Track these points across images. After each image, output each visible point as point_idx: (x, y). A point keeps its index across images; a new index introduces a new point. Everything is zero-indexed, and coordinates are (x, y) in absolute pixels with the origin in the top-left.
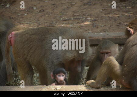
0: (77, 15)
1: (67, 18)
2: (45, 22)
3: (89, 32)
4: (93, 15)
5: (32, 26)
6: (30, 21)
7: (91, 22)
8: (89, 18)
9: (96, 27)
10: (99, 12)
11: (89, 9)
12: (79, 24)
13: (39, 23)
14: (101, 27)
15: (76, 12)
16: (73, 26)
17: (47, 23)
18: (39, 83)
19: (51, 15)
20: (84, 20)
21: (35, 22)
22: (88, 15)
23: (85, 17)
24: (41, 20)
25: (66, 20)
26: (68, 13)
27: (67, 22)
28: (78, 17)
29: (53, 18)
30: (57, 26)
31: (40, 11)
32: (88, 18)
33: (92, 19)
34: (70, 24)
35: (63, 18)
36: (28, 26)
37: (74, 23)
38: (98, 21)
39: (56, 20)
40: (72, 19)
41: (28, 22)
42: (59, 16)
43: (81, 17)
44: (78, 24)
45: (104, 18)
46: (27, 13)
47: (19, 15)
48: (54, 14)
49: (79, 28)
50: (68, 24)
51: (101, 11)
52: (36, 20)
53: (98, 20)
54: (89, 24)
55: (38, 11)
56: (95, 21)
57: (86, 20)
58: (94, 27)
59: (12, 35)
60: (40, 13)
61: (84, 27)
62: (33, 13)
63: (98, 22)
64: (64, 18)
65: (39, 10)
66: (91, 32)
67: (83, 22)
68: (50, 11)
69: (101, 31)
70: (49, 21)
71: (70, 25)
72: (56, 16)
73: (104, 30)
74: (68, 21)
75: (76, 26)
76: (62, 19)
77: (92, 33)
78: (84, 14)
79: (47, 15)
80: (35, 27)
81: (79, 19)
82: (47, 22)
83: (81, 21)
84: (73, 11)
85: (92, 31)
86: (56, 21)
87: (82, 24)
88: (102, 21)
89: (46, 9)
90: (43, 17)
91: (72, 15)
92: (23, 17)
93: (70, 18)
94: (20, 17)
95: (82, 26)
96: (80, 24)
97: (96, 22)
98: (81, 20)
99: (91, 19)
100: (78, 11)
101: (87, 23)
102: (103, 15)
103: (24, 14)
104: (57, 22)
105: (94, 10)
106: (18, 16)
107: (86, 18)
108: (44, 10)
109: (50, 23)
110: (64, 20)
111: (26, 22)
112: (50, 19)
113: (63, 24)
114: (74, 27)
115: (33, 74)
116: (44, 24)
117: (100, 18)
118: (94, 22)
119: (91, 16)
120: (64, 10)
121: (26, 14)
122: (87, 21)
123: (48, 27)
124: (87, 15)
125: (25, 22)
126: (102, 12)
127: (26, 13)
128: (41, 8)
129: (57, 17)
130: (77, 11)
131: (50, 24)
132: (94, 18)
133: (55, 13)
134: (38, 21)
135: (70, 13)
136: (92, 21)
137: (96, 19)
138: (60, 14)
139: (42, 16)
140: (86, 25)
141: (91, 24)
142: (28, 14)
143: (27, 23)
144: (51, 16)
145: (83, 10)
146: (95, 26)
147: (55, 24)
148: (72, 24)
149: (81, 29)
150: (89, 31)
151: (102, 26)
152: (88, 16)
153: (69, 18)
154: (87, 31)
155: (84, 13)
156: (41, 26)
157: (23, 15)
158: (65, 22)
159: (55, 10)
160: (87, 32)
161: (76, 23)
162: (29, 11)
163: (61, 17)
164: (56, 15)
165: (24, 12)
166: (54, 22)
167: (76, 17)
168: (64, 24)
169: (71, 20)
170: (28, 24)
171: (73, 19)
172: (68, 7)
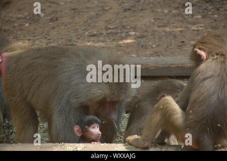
0: (112, 27)
1: (95, 33)
2: (58, 39)
3: (132, 55)
4: (139, 28)
5: (38, 45)
6: (34, 36)
7: (135, 39)
8: (133, 33)
9: (143, 48)
10: (148, 24)
11: (133, 18)
12: (116, 43)
13: (49, 40)
14: (152, 47)
15: (110, 22)
16: (105, 46)
17: (63, 40)
18: (47, 139)
19: (68, 26)
20: (125, 36)
21: (42, 38)
22: (131, 28)
23: (126, 31)
24: (53, 33)
25: (94, 36)
26: (97, 24)
27: (95, 38)
28: (114, 31)
29: (73, 31)
30: (78, 44)
31: (51, 20)
32: (131, 33)
33: (138, 34)
34: (101, 41)
35: (90, 31)
36: (30, 44)
37: (108, 41)
38: (148, 37)
39: (78, 35)
40: (105, 33)
41: (31, 38)
42: (83, 29)
43: (120, 31)
44: (114, 43)
45: (156, 33)
46: (29, 22)
47: (16, 25)
48: (74, 25)
49: (116, 48)
50: (98, 41)
51: (152, 21)
52: (43, 34)
53: (147, 36)
54: (132, 43)
55: (47, 20)
56: (142, 37)
57: (127, 36)
58: (141, 48)
59: (2, 58)
60: (51, 23)
61: (124, 46)
62: (39, 23)
63: (147, 39)
64: (91, 32)
65: (49, 18)
66: (135, 56)
67: (122, 39)
68: (66, 20)
69: (152, 55)
70: (66, 36)
71: (101, 44)
72: (78, 28)
73: (156, 53)
74: (98, 37)
75: (112, 46)
76: (87, 33)
77: (137, 57)
78: (123, 27)
79: (62, 27)
80: (42, 45)
81: (116, 34)
82: (62, 38)
83: (120, 37)
84: (107, 21)
85: (136, 54)
86: (79, 36)
87: (121, 42)
88: (154, 38)
89: (61, 17)
90: (55, 29)
91: (103, 27)
92: (22, 30)
93: (101, 32)
94: (18, 28)
95: (121, 46)
96: (117, 42)
97: (144, 39)
98: (119, 35)
99: (135, 35)
100: (115, 21)
101: (129, 41)
102: (156, 28)
103: (25, 23)
104: (79, 38)
105: (141, 19)
106: (14, 27)
107: (127, 32)
108: (57, 18)
109: (68, 40)
110: (91, 34)
111: (28, 38)
112: (67, 33)
113: (89, 42)
114: (107, 47)
115: (37, 123)
116: (58, 41)
117: (150, 34)
118: (140, 39)
119: (135, 29)
120: (91, 18)
121: (27, 25)
122: (128, 38)
123: (64, 47)
124: (129, 27)
125: (25, 37)
126: (153, 24)
127: (27, 23)
128: (52, 16)
129: (80, 30)
130: (113, 20)
131: (67, 42)
132: (141, 33)
133: (76, 23)
134: (47, 36)
135: (101, 23)
136: (136, 37)
137: (144, 34)
138: (84, 25)
139: (54, 28)
140: (128, 44)
141: (135, 43)
142: (30, 24)
143: (29, 40)
144: (69, 28)
145: (123, 18)
146: (142, 46)
147: (76, 42)
148: (104, 42)
149: (118, 50)
150: (132, 54)
151: (154, 46)
152: (131, 30)
153: (99, 33)
154: (128, 53)
155: (124, 24)
156: (52, 45)
157: (23, 25)
158: (92, 39)
159: (77, 18)
160: (129, 55)
161: (110, 40)
162: (32, 20)
163: (86, 30)
164: (77, 27)
165: (25, 20)
166: (74, 39)
167: (110, 31)
168: (91, 42)
169: (103, 35)
170: (31, 41)
171: (107, 33)
172: (97, 14)
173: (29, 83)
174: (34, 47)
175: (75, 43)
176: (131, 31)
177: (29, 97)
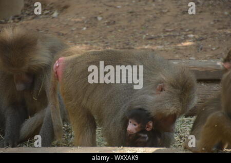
0: (170, 30)
1: (153, 36)
2: (116, 42)
3: (191, 58)
4: (199, 30)
5: (95, 48)
6: (92, 40)
7: (194, 41)
8: (192, 36)
9: (203, 50)
10: (208, 26)
11: (192, 21)
12: (174, 46)
13: (107, 43)
14: (212, 50)
15: (168, 25)
16: (163, 49)
17: (120, 43)
18: (106, 143)
19: (126, 29)
20: (183, 38)
21: (100, 42)
22: (190, 30)
23: (184, 33)
24: (111, 37)
25: (152, 39)
26: (154, 27)
27: (153, 42)
28: (172, 34)
29: (130, 35)
30: (136, 48)
31: (108, 24)
32: (189, 36)
33: (197, 36)
34: (158, 44)
35: (147, 34)
36: (88, 48)
37: (166, 44)
38: (207, 40)
39: (136, 38)
40: (163, 36)
41: (89, 42)
42: (140, 32)
43: (178, 34)
44: (172, 46)
45: (216, 35)
46: (86, 25)
47: (74, 29)
48: (131, 28)
49: (174, 51)
50: (155, 45)
51: (212, 23)
52: (101, 38)
53: (206, 38)
54: (191, 45)
55: (104, 23)
56: (201, 40)
57: (186, 38)
58: (200, 51)
59: (59, 62)
60: (108, 27)
61: (182, 49)
62: (96, 26)
63: (206, 41)
64: (149, 35)
65: (106, 21)
66: (194, 58)
67: (181, 41)
68: (123, 23)
69: (211, 58)
70: (123, 40)
71: (160, 47)
72: (135, 32)
73: (216, 56)
74: (156, 40)
75: (169, 48)
76: (144, 36)
77: (196, 59)
78: (182, 29)
79: (119, 30)
80: (100, 49)
81: (174, 36)
82: (119, 42)
83: (178, 39)
84: (165, 24)
85: (195, 57)
86: (136, 40)
87: (179, 45)
88: (214, 40)
89: (119, 20)
90: (113, 33)
91: (161, 30)
92: (80, 34)
93: (159, 34)
94: (75, 32)
95: (179, 49)
96: (175, 44)
97: (203, 42)
98: (177, 38)
99: (194, 37)
100: (173, 24)
101: (188, 43)
102: (216, 30)
103: (82, 27)
104: (136, 42)
105: (200, 22)
106: (72, 31)
107: (186, 35)
108: (115, 22)
109: (125, 43)
110: (148, 38)
111: (86, 42)
112: (124, 37)
113: (146, 45)
114: (165, 50)
116: (115, 45)
117: (209, 36)
118: (199, 42)
119: (194, 31)
120: (148, 21)
121: (85, 28)
122: (187, 41)
124: (187, 30)
125: (83, 40)
126: (213, 26)
127: (84, 26)
128: (110, 19)
129: (137, 33)
130: (171, 23)
131: (125, 45)
132: (200, 36)
133: (133, 27)
134: (105, 40)
135: (159, 27)
136: (195, 40)
137: (203, 37)
138: (142, 28)
139: (111, 32)
140: (186, 46)
141: (194, 45)
142: (87, 27)
143: (86, 44)
144: (126, 31)
145: (181, 21)
146: (201, 49)
147: (134, 45)
148: (161, 45)
149: (177, 53)
150: (191, 56)
151: (214, 49)
152: (190, 32)
153: (156, 36)
154: (187, 56)
155: (183, 26)
156: (109, 48)
157: (81, 29)
158: (150, 42)
159: (134, 22)
160: (188, 58)
161: (168, 43)
162: (90, 24)
163: (144, 33)
164: (135, 30)
165: (83, 24)
166: (132, 42)
167: (168, 33)
168: (149, 45)
169: (161, 38)
170: (89, 45)
171: (165, 36)
172: (155, 17)
173: (83, 88)
174: (91, 51)
175: (132, 47)
176: (189, 34)
177: (84, 102)
